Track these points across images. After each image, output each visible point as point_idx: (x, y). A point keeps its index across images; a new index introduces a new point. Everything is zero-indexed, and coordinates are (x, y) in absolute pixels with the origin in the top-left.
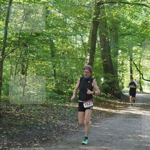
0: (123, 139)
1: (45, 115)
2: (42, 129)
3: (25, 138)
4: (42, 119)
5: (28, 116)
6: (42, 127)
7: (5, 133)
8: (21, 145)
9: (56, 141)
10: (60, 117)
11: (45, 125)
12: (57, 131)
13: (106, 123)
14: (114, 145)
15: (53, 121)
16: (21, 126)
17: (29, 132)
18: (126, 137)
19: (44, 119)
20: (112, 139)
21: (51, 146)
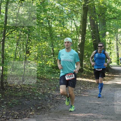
0: (109, 106)
1: (42, 87)
2: (38, 99)
3: (22, 107)
4: (40, 90)
5: (27, 88)
6: (38, 97)
7: (5, 104)
8: (18, 114)
9: (49, 110)
10: (55, 88)
11: (41, 96)
12: (52, 100)
13: (94, 92)
14: (100, 111)
15: (49, 92)
16: (20, 97)
17: (26, 102)
18: (111, 104)
19: (41, 90)
20: (99, 107)
21: (44, 114)
